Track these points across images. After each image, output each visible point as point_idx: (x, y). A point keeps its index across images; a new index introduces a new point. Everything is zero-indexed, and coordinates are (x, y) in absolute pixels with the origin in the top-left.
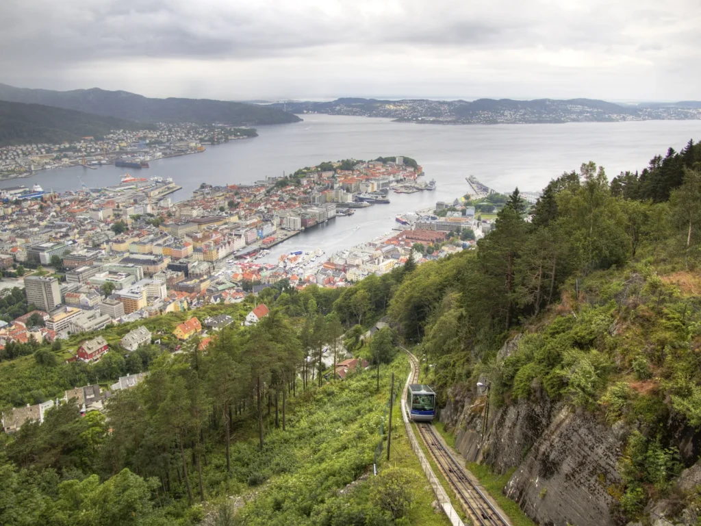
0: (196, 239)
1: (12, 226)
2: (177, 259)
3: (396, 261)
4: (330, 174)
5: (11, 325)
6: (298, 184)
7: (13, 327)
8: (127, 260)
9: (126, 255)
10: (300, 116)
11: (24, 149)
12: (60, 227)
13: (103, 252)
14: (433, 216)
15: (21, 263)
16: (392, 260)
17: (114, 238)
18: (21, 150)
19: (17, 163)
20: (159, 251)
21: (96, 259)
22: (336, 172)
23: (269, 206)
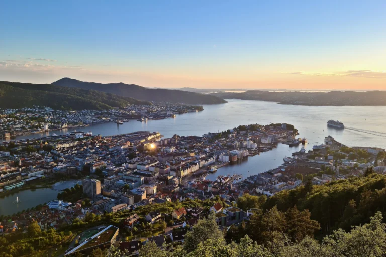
0: (172, 164)
1: (76, 152)
2: (162, 174)
3: (285, 183)
4: (244, 132)
5: (74, 205)
6: (227, 137)
7: (75, 206)
8: (136, 173)
9: (135, 170)
10: (226, 100)
11: (84, 112)
12: (101, 153)
13: (123, 168)
14: (306, 158)
15: (80, 171)
16: (283, 183)
17: (129, 161)
18: (82, 113)
19: (80, 119)
20: (153, 169)
21: (119, 171)
22: (247, 131)
23: (211, 148)
